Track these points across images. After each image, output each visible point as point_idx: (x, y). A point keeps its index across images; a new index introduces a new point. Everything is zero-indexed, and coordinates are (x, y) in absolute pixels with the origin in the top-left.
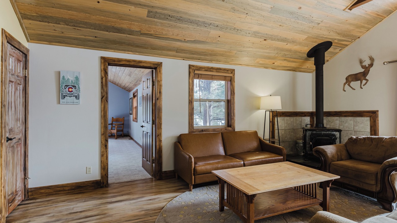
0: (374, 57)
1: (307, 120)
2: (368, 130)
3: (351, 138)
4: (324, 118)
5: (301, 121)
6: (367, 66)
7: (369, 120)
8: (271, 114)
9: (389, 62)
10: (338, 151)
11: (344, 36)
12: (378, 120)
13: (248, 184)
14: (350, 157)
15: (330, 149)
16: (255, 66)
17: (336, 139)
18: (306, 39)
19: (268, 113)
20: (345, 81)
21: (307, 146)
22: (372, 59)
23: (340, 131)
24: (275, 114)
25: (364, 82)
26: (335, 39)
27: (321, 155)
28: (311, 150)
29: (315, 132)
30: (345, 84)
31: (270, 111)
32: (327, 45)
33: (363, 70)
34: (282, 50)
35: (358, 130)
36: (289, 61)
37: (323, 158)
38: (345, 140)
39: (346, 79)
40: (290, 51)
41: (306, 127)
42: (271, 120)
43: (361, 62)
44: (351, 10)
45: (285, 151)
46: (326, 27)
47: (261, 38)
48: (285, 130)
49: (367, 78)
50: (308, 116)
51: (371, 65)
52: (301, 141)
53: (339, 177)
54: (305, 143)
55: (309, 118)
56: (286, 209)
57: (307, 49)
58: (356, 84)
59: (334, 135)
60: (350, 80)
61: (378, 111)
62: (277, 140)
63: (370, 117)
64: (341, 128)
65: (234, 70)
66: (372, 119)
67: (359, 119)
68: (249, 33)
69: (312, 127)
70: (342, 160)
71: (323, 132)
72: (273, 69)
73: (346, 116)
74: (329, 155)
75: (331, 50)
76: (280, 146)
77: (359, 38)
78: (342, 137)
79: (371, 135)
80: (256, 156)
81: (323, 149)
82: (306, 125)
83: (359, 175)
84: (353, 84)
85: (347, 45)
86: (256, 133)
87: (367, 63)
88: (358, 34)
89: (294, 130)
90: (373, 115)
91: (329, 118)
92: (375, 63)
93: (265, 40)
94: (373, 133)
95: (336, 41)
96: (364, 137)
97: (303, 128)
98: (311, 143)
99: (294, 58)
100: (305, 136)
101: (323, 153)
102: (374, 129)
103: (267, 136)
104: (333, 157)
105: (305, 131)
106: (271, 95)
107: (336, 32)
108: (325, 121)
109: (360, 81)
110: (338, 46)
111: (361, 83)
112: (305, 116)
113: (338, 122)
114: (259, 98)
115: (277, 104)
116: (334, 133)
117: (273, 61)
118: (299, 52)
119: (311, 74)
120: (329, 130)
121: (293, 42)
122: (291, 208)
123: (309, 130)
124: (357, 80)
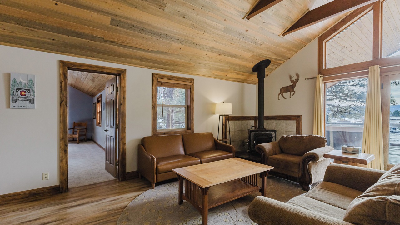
0: (299, 74)
1: (252, 123)
2: (295, 130)
3: (283, 137)
4: (264, 121)
5: (247, 124)
6: (295, 81)
7: (295, 123)
8: (224, 118)
9: (309, 79)
10: (273, 147)
11: (279, 56)
12: (301, 123)
13: (203, 179)
14: (282, 152)
15: (267, 146)
16: (211, 77)
17: (272, 137)
18: (252, 56)
19: (221, 117)
20: (279, 92)
21: (252, 144)
22: (298, 76)
23: (275, 131)
24: (227, 118)
25: (292, 93)
26: (273, 58)
27: (261, 151)
28: (255, 147)
29: (257, 133)
30: (279, 94)
31: (223, 116)
32: (266, 63)
33: (291, 84)
34: (233, 64)
35: (288, 130)
36: (239, 74)
37: (262, 154)
38: (279, 138)
39: (280, 90)
40: (239, 65)
41: (251, 128)
42: (224, 123)
43: (291, 77)
44: (284, 36)
45: (235, 149)
46: (266, 48)
47: (216, 53)
48: (235, 131)
49: (294, 90)
50: (253, 120)
51: (297, 80)
52: (247, 141)
53: (273, 168)
54: (250, 142)
55: (253, 121)
56: (234, 197)
57: (252, 65)
58: (286, 94)
59: (271, 135)
60: (283, 91)
61: (301, 115)
62: (228, 140)
63: (296, 120)
64: (276, 129)
65: (193, 80)
66: (297, 122)
67: (288, 122)
68: (206, 48)
69: (255, 128)
70: (276, 154)
71: (263, 133)
72: (226, 80)
73: (279, 120)
74: (267, 150)
75: (269, 66)
76: (231, 144)
77: (289, 58)
78: (276, 136)
79: (297, 134)
80: (211, 154)
81: (262, 146)
82: (251, 127)
83: (288, 165)
85: (281, 64)
86: (211, 134)
87: (294, 78)
88: (288, 56)
89: (242, 131)
90: (298, 118)
91: (268, 121)
92: (300, 79)
93: (219, 55)
94: (298, 132)
95: (273, 60)
96: (291, 135)
97: (249, 130)
98: (254, 142)
99: (242, 72)
100: (250, 136)
101: (262, 149)
102: (299, 130)
103: (221, 137)
104: (270, 152)
105: (250, 132)
106: (224, 102)
107: (274, 53)
108: (265, 124)
109: (289, 92)
110: (275, 64)
111: (290, 94)
112: (250, 119)
113: (274, 124)
114: (214, 104)
115: (228, 109)
116: (271, 133)
117: (226, 73)
118: (246, 67)
119: (255, 86)
120: (267, 131)
121: (242, 58)
122: (238, 196)
123: (253, 131)
124: (287, 91)
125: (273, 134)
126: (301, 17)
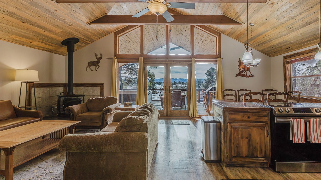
1: (61, 90)
2: (99, 94)
3: (89, 100)
4: (74, 88)
5: (56, 91)
6: (99, 58)
7: (100, 89)
8: (28, 85)
9: (109, 59)
10: (82, 108)
11: (86, 38)
12: (104, 89)
13: (6, 142)
14: (88, 110)
15: (76, 108)
16: (9, 41)
17: (81, 101)
18: (61, 32)
19: (24, 85)
20: (87, 65)
21: (61, 108)
22: (101, 55)
23: (83, 96)
24: (31, 85)
25: (97, 67)
26: (81, 38)
28: (64, 111)
29: (67, 98)
30: (87, 67)
31: (26, 83)
32: (76, 40)
33: (97, 60)
34: (40, 34)
35: (94, 95)
36: (46, 44)
37: (72, 114)
38: (86, 101)
39: (88, 64)
40: (47, 37)
41: (60, 94)
42: (28, 90)
43: (96, 55)
44: (90, 25)
45: (42, 114)
46: (75, 29)
47: (18, 19)
48: (42, 98)
49: (99, 65)
50: (62, 87)
51: (101, 58)
52: (56, 106)
53: (80, 121)
54: (59, 107)
55: (63, 88)
57: (62, 39)
58: (93, 68)
59: (80, 99)
60: (90, 65)
61: (104, 84)
62: (34, 106)
63: (100, 87)
64: (85, 94)
66: (101, 88)
67: (95, 88)
68: (3, 11)
69: (65, 94)
70: (83, 113)
71: (72, 97)
72: (30, 47)
73: (87, 87)
74: (75, 111)
75: (78, 44)
76: (36, 110)
77: (95, 41)
78: (84, 100)
79: (100, 97)
81: (72, 108)
82: (60, 93)
83: (92, 119)
84: (91, 67)
85: (88, 44)
87: (99, 56)
88: (95, 39)
89: (50, 98)
91: (77, 88)
92: (102, 57)
93: (22, 22)
95: (81, 39)
96: (96, 98)
97: (58, 96)
98: (64, 106)
99: (51, 43)
100: (59, 102)
101: (72, 111)
102: (102, 94)
103: (23, 104)
104: (78, 112)
105: (59, 98)
106: (27, 69)
107: (82, 34)
108: (74, 90)
110: (83, 43)
112: (60, 87)
113: (83, 90)
114: (14, 71)
115: (34, 76)
116: (80, 97)
117: (31, 41)
118: (55, 40)
119: (65, 57)
120: (76, 96)
121: (51, 31)
123: (63, 97)
124: (94, 65)
125: (82, 98)
126: (102, 16)
